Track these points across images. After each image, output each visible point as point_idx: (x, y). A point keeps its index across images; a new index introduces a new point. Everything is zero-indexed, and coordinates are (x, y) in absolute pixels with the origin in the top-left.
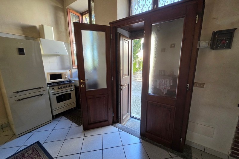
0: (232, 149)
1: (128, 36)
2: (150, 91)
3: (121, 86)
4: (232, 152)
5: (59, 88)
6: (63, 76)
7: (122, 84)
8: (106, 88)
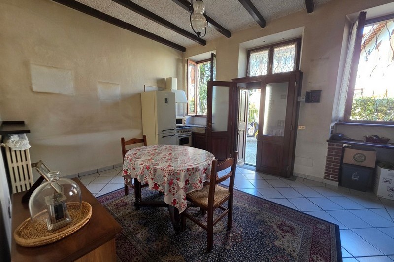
0: (325, 173)
1: (245, 87)
2: (265, 132)
3: (238, 130)
4: (325, 176)
5: (182, 132)
6: (183, 122)
7: (239, 129)
8: (226, 131)
